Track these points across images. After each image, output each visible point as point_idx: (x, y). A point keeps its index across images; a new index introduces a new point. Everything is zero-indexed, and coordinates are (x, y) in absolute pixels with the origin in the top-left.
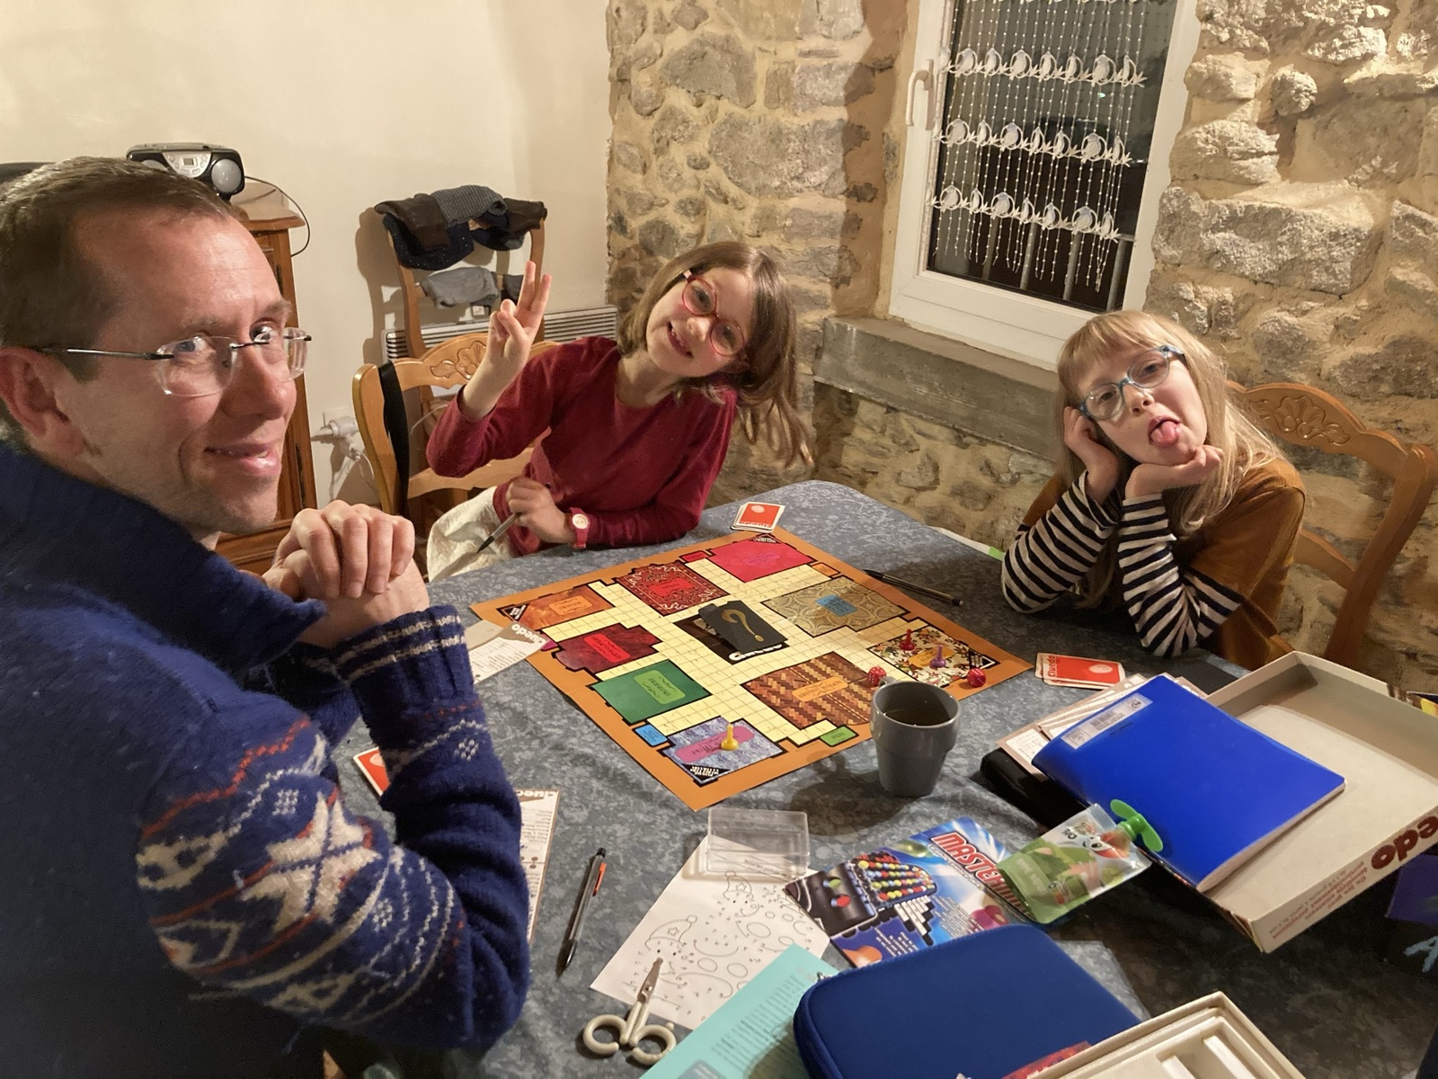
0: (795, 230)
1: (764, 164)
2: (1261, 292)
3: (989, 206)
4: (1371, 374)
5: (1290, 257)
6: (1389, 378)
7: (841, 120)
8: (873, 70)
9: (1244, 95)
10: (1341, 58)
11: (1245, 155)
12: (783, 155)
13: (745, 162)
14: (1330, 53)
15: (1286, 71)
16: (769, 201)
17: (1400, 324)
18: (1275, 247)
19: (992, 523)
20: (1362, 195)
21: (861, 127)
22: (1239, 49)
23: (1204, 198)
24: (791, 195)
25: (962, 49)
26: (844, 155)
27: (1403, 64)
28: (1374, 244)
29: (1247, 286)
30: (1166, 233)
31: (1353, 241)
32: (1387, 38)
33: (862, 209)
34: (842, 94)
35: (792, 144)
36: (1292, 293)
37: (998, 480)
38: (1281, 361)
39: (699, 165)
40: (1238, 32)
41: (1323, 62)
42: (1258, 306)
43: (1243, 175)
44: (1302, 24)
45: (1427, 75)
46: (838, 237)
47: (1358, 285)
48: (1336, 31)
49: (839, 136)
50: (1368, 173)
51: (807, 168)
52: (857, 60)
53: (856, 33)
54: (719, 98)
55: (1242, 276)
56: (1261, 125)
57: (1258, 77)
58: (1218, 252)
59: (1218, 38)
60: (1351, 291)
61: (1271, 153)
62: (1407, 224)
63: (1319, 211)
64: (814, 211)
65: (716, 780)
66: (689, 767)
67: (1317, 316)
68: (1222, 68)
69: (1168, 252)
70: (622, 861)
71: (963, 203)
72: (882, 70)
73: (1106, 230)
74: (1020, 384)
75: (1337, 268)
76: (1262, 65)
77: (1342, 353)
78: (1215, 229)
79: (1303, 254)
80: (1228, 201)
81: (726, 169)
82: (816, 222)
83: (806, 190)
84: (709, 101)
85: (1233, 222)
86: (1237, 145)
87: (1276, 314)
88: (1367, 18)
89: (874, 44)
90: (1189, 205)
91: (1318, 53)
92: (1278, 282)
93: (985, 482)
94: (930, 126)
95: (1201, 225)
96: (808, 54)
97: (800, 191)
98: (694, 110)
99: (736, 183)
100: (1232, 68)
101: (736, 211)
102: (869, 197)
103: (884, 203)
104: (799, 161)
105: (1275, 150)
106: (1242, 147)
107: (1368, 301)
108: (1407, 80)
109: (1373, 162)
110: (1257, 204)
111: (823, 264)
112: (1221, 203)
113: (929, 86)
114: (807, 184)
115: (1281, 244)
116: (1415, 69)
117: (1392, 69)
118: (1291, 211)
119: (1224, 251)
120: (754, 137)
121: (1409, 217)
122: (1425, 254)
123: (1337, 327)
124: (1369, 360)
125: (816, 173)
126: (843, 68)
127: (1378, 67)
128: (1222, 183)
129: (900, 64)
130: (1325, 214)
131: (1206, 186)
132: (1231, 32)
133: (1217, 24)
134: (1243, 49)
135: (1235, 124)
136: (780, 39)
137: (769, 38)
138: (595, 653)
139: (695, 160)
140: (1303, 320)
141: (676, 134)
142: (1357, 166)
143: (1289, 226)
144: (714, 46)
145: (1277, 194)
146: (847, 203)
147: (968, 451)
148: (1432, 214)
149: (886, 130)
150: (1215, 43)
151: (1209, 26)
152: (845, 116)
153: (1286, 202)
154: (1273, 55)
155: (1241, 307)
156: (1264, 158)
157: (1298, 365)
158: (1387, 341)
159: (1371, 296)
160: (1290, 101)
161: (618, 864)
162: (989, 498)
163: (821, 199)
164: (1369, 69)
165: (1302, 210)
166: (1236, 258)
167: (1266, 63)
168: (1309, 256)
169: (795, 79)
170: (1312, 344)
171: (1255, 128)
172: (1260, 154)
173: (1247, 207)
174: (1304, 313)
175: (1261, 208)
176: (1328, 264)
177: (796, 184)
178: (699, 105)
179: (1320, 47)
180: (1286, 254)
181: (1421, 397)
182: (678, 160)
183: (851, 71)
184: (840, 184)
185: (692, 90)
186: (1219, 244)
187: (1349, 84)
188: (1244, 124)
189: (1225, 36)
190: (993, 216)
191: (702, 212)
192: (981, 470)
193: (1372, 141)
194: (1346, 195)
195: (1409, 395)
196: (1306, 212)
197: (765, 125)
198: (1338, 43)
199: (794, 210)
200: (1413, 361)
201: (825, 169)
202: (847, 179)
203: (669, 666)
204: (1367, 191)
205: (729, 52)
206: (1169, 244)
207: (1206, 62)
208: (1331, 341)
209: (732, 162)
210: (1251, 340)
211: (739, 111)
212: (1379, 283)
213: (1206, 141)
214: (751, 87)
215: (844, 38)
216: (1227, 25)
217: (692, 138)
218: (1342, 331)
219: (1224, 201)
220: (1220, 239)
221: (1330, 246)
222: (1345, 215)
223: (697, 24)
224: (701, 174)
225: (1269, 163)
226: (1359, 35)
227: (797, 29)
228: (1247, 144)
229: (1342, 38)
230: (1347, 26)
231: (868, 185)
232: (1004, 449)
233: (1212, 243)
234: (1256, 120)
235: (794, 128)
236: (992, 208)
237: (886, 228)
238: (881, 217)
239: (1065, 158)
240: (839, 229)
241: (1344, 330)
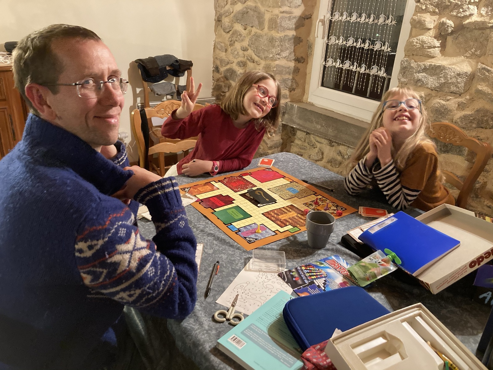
0: (277, 72)
1: (267, 49)
2: (434, 93)
3: (343, 65)
4: (470, 121)
5: (444, 81)
6: (476, 122)
7: (293, 35)
8: (304, 18)
9: (430, 27)
10: (462, 15)
11: (430, 47)
12: (274, 46)
13: (260, 48)
14: (459, 14)
15: (444, 20)
16: (268, 62)
17: (480, 104)
18: (439, 78)
19: (341, 172)
20: (468, 61)
21: (300, 38)
22: (428, 12)
23: (416, 62)
24: (276, 60)
25: (335, 12)
26: (294, 47)
27: (482, 18)
28: (472, 78)
29: (429, 91)
30: (403, 73)
31: (465, 77)
32: (477, 9)
33: (300, 65)
34: (294, 26)
35: (277, 43)
36: (444, 94)
37: (343, 157)
38: (440, 116)
39: (245, 49)
40: (428, 6)
41: (456, 16)
42: (433, 98)
43: (428, 54)
44: (449, 4)
45: (490, 21)
46: (292, 75)
47: (466, 91)
48: (460, 6)
49: (293, 41)
50: (470, 54)
51: (282, 51)
52: (299, 15)
53: (299, 6)
54: (252, 27)
55: (428, 88)
56: (435, 37)
57: (435, 21)
58: (420, 80)
59: (422, 8)
60: (464, 93)
61: (438, 47)
62: (483, 71)
63: (454, 66)
64: (284, 65)
65: (254, 242)
66: (246, 238)
67: (452, 101)
68: (423, 18)
69: (403, 80)
70: (225, 265)
71: (334, 64)
72: (307, 19)
73: (382, 73)
74: (352, 124)
75: (459, 85)
76: (436, 17)
77: (460, 114)
78: (419, 72)
79: (448, 80)
80: (424, 63)
81: (254, 51)
82: (284, 69)
83: (281, 58)
84: (249, 28)
85: (425, 70)
86: (427, 44)
87: (439, 101)
88: (471, 2)
89: (305, 10)
90: (410, 64)
91: (454, 14)
92: (440, 90)
93: (339, 158)
94: (323, 38)
95: (414, 71)
96: (283, 12)
97: (279, 59)
98: (244, 31)
99: (257, 56)
100: (426, 18)
101: (257, 65)
102: (302, 61)
103: (307, 63)
104: (279, 49)
105: (439, 46)
106: (429, 45)
107: (469, 96)
108: (483, 23)
109: (472, 50)
110: (433, 64)
111: (286, 84)
112: (421, 64)
113: (324, 24)
114: (281, 56)
115: (441, 77)
116: (487, 19)
117: (479, 19)
118: (444, 66)
119: (422, 79)
120: (264, 40)
121: (484, 69)
122: (488, 80)
123: (459, 105)
124: (469, 116)
125: (285, 53)
126: (294, 18)
127: (474, 18)
128: (422, 57)
129: (314, 17)
130: (456, 67)
131: (416, 58)
132: (426, 6)
133: (422, 4)
134: (430, 12)
135: (426, 37)
136: (273, 7)
137: (270, 7)
138: (213, 203)
139: (243, 48)
140: (448, 103)
141: (237, 39)
142: (467, 51)
143: (444, 71)
144: (251, 9)
145: (440, 61)
146: (295, 63)
147: (334, 148)
148: (491, 67)
149: (308, 39)
150: (420, 10)
151: (419, 4)
152: (295, 34)
153: (443, 63)
154: (440, 14)
155: (427, 98)
156: (436, 48)
157: (446, 118)
158: (475, 109)
159: (470, 95)
160: (445, 29)
161: (223, 266)
162: (340, 164)
163: (286, 62)
164: (471, 19)
165: (448, 66)
166: (426, 82)
167: (437, 17)
168: (450, 81)
169: (278, 21)
170: (450, 111)
171: (433, 38)
172: (435, 47)
173: (430, 65)
174: (448, 100)
175: (434, 65)
176: (456, 84)
177: (278, 56)
178: (245, 29)
179: (455, 12)
180: (442, 80)
181: (486, 128)
182: (237, 48)
183: (297, 18)
184: (293, 57)
185: (243, 24)
186: (420, 77)
187: (465, 24)
188: (429, 37)
189: (424, 7)
190: (344, 68)
191: (245, 66)
192: (338, 154)
193: (472, 43)
194: (463, 61)
195: (482, 128)
196: (450, 66)
197: (267, 36)
198: (461, 10)
199: (277, 65)
200: (483, 116)
201: (288, 51)
202: (295, 55)
203: (238, 207)
204: (470, 60)
205: (256, 11)
206: (403, 77)
207: (417, 16)
208: (457, 110)
209: (256, 49)
210: (430, 109)
211: (259, 31)
212: (473, 91)
213: (417, 43)
214: (263, 23)
215: (295, 7)
216: (425, 4)
217: (242, 40)
218: (460, 106)
219: (422, 63)
220: (421, 75)
221: (457, 78)
222: (462, 68)
223: (245, 2)
224: (245, 53)
225: (437, 50)
226: (468, 8)
227: (279, 4)
228: (430, 44)
229: (463, 9)
230: (464, 5)
231: (302, 57)
232: (346, 147)
233: (418, 76)
234: (434, 36)
235: (278, 37)
236: (344, 66)
237: (308, 72)
238: (306, 68)
239: (369, 49)
240: (292, 72)
241: (461, 106)
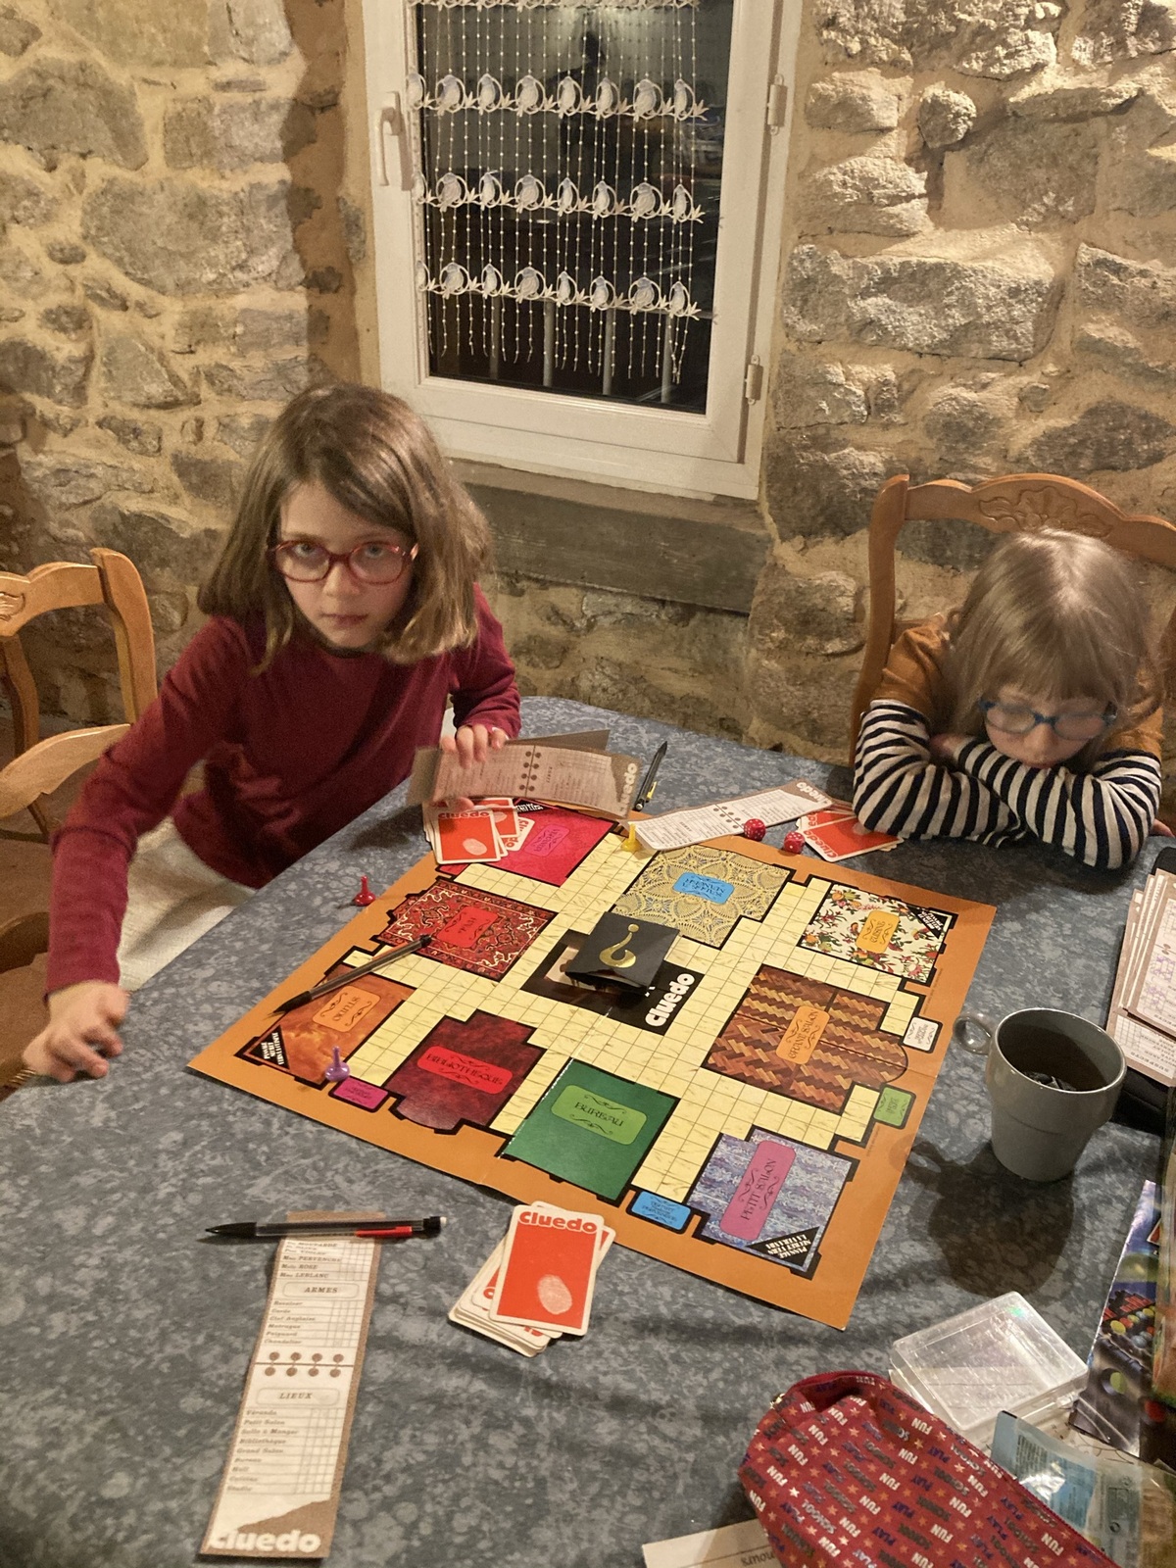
0: (248, 339)
1: (183, 249)
2: (928, 365)
3: (511, 286)
4: (1066, 449)
5: (963, 321)
6: (1089, 452)
7: (283, 182)
8: (311, 109)
9: (887, 123)
10: (1007, 71)
11: (895, 200)
12: (214, 236)
13: (150, 249)
14: (992, 65)
15: (935, 90)
16: (199, 302)
17: (1095, 388)
18: (941, 311)
19: (573, 680)
20: (1036, 240)
21: (308, 190)
22: (873, 63)
23: (845, 256)
24: (234, 292)
25: (441, 77)
26: (294, 231)
27: (1082, 76)
28: (1055, 297)
29: (911, 361)
30: (799, 303)
31: (1034, 297)
32: (1056, 43)
33: (327, 301)
34: (279, 144)
35: (225, 220)
36: (966, 363)
37: (572, 628)
38: (962, 446)
39: (69, 257)
40: (872, 41)
41: (984, 76)
42: (925, 384)
43: (892, 226)
44: (953, 29)
45: (1113, 88)
46: (305, 343)
47: (1040, 348)
48: (998, 36)
49: (283, 204)
50: (1039, 214)
51: (252, 252)
52: (290, 96)
53: (284, 54)
54: (84, 156)
55: (904, 348)
56: (909, 161)
57: (900, 98)
58: (872, 322)
59: (846, 49)
60: (1034, 356)
61: (920, 196)
62: (1098, 271)
63: (989, 263)
64: (270, 310)
65: (817, 1257)
67: (999, 388)
68: (856, 89)
69: (804, 327)
71: (473, 285)
72: (323, 109)
73: (679, 305)
74: (602, 509)
75: (1019, 330)
76: (903, 84)
77: (1031, 429)
78: (865, 294)
79: (980, 316)
80: (879, 259)
81: (119, 262)
82: (275, 326)
83: (253, 282)
84: (67, 162)
85: (887, 283)
86: (884, 187)
87: (951, 391)
88: (1035, 18)
89: (310, 72)
90: (827, 266)
91: (976, 66)
92: (949, 351)
93: (555, 632)
94: (408, 185)
95: (846, 291)
96: (226, 86)
97: (247, 285)
98: (45, 176)
99: (140, 281)
100: (868, 88)
101: (147, 321)
102: (334, 286)
103: (353, 292)
104: (239, 243)
105: (924, 191)
106: (891, 191)
107: (1055, 364)
108: (1087, 95)
109: (1046, 200)
110: (914, 260)
111: (290, 382)
112: (870, 261)
113: (400, 130)
114: (254, 274)
115: (948, 306)
116: (1098, 81)
117: (1069, 83)
118: (956, 265)
119: (879, 320)
120: (159, 216)
121: (1101, 263)
122: (1120, 303)
123: (1021, 400)
124: (1065, 434)
125: (264, 258)
126: (275, 107)
127: (1052, 80)
128: (862, 235)
129: (347, 98)
130: (998, 266)
131: (842, 240)
132: (863, 42)
133: (844, 31)
134: (878, 64)
135: (877, 162)
136: (177, 63)
137: (159, 63)
138: (455, 1086)
139: (62, 250)
140: (984, 394)
141: (20, 213)
142: (1025, 205)
143: (957, 284)
144: (62, 78)
145: (933, 246)
146: (308, 297)
147: (526, 597)
148: (1125, 256)
149: (341, 193)
150: (842, 57)
151: (833, 34)
152: (287, 176)
153: (947, 255)
154: (917, 71)
155: (906, 386)
156: (914, 202)
157: (981, 448)
158: (1083, 409)
159: (1058, 359)
160: (945, 128)
162: (564, 650)
163: (276, 295)
164: (1040, 83)
165: (970, 264)
166: (894, 328)
167: (909, 80)
168: (986, 319)
169: (216, 124)
170: (997, 422)
171: (903, 165)
172: (910, 197)
173: (902, 264)
174: (984, 386)
175: (920, 265)
176: (1008, 326)
177: (239, 274)
178: (51, 168)
179: (978, 58)
180: (958, 318)
181: (1126, 469)
182: (27, 252)
183: (285, 111)
184: (295, 271)
185: (35, 145)
186: (872, 312)
187: (1017, 103)
188: (888, 161)
189: (855, 47)
190: (446, 295)
191: (86, 324)
192: (549, 619)
193: (1040, 175)
194: (1016, 242)
195: (1114, 468)
196: (976, 265)
197: (173, 194)
198: (1001, 51)
199: (245, 311)
200: (1114, 429)
201: (273, 251)
202: (303, 263)
203: (578, 1071)
204: (1040, 236)
205: (91, 87)
206: (804, 317)
207: (832, 81)
208: (1017, 416)
209: (126, 250)
210: (921, 424)
211: (125, 175)
212: (1064, 343)
213: (844, 184)
214: (137, 139)
215: (270, 62)
216: (857, 33)
217: (47, 217)
218: (1027, 403)
219: (872, 259)
220: (874, 305)
221: (1010, 305)
222: (1021, 265)
223: (25, 46)
224: (74, 270)
225: (918, 207)
226: (1027, 41)
227: (206, 49)
228: (896, 186)
229: (1005, 44)
230: (1012, 30)
231: (330, 270)
232: (574, 590)
233: (864, 311)
234: (903, 154)
235: (225, 196)
236: (517, 289)
237: (361, 323)
238: (351, 311)
239: (611, 217)
240: (304, 333)
241: (1031, 402)
